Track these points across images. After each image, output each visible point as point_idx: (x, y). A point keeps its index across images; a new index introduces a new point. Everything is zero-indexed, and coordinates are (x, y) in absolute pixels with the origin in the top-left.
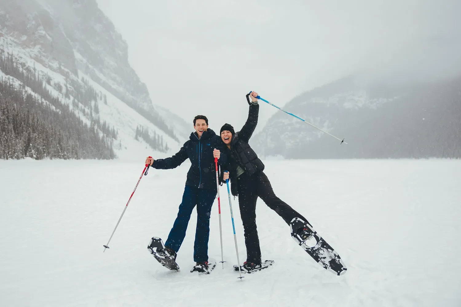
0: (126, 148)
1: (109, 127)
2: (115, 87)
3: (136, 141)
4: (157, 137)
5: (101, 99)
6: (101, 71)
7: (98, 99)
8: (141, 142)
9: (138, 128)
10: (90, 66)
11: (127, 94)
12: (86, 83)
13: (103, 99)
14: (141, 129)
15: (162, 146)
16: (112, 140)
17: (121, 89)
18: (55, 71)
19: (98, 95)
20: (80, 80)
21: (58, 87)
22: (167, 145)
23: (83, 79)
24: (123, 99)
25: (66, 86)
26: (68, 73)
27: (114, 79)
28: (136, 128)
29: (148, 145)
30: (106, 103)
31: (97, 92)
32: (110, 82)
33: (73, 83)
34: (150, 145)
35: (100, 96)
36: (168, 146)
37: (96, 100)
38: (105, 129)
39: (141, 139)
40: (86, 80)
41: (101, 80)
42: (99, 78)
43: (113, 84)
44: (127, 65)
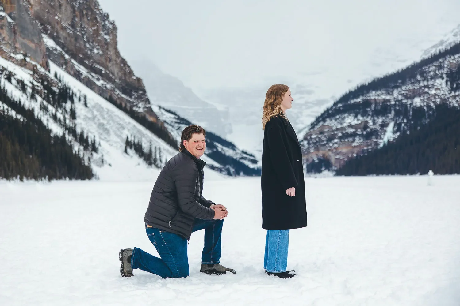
0: (110, 165)
1: (87, 137)
2: (99, 83)
3: (125, 154)
4: (153, 150)
5: (80, 100)
6: (81, 62)
7: (76, 100)
8: (132, 157)
9: (127, 138)
10: (66, 56)
11: (117, 92)
12: (60, 80)
13: (82, 99)
14: (133, 139)
15: (161, 161)
16: (92, 154)
17: (108, 86)
18: (18, 64)
19: (76, 95)
20: (52, 76)
21: (22, 86)
24: (111, 100)
25: (32, 84)
26: (35, 66)
27: (98, 72)
28: (125, 139)
29: (141, 160)
30: (86, 105)
31: (75, 91)
33: (43, 79)
34: (144, 160)
35: (78, 96)
37: (73, 102)
38: (82, 140)
39: (131, 152)
40: (60, 76)
41: (82, 74)
42: (79, 72)
43: (98, 79)
44: (117, 54)
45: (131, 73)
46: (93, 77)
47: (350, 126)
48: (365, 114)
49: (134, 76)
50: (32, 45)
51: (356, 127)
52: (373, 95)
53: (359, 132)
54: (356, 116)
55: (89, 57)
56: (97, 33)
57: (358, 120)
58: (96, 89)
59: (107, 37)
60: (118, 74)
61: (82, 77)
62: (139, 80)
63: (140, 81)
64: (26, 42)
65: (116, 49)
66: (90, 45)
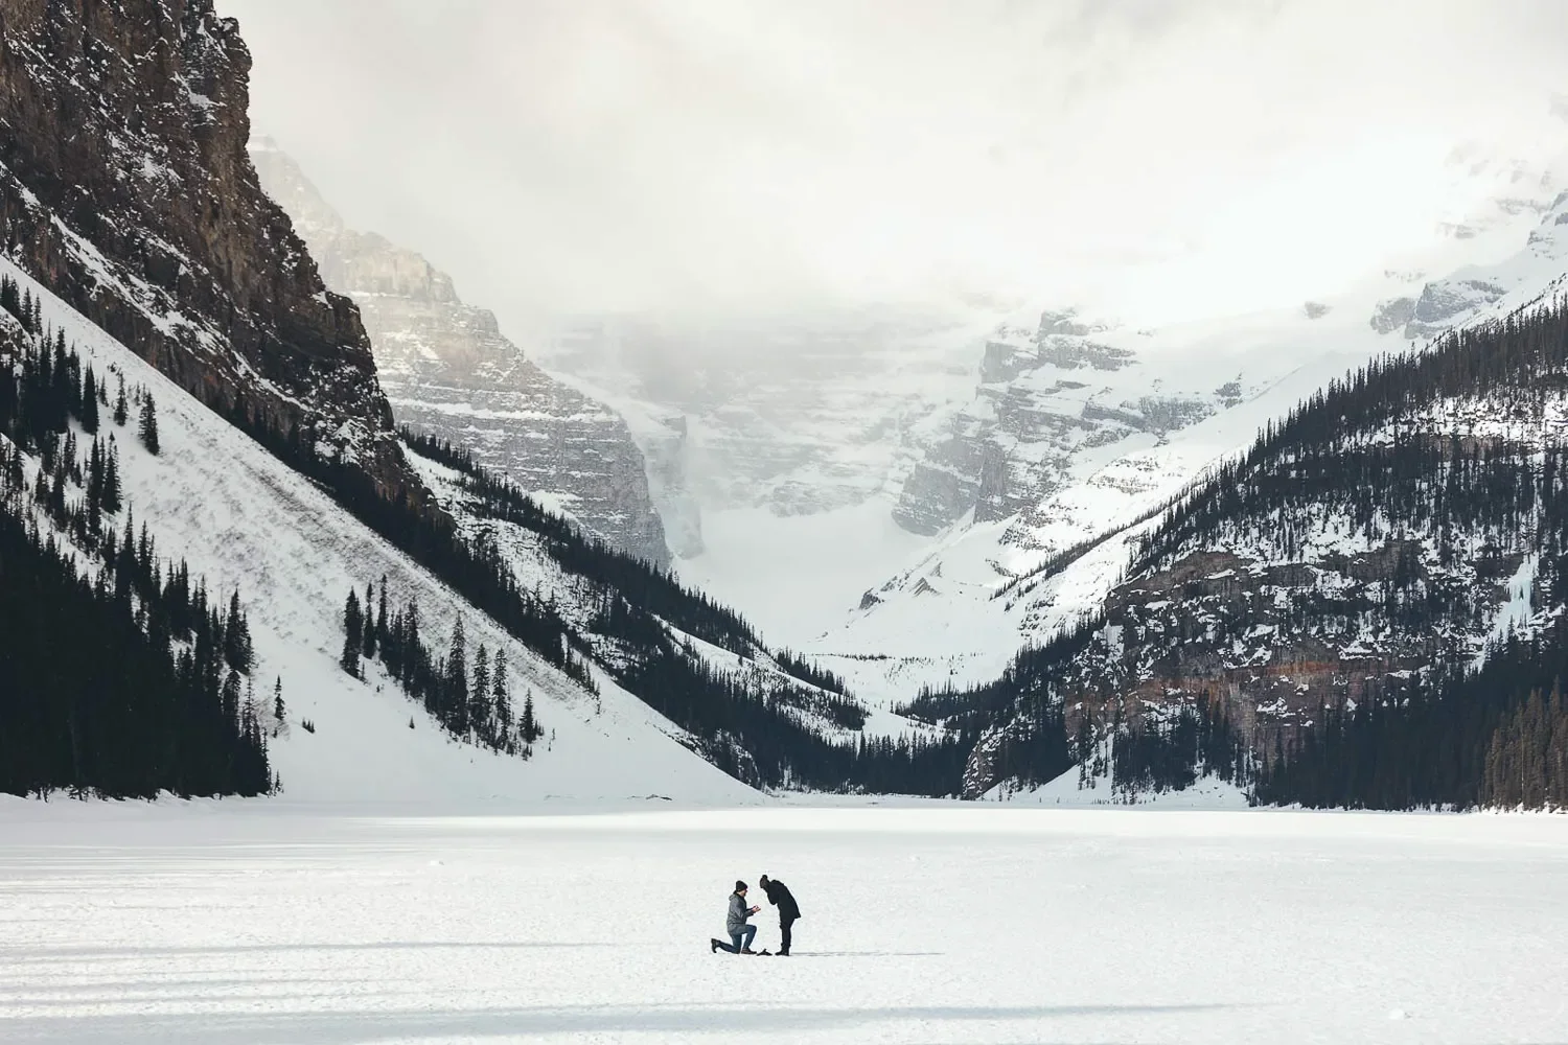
0: (309, 728)
1: (201, 597)
2: (169, 324)
3: (350, 679)
4: (470, 659)
5: (120, 417)
7: (105, 413)
8: (379, 690)
9: (352, 600)
10: (28, 197)
13: (134, 412)
15: (504, 713)
19: (103, 394)
22: (529, 708)
27: (159, 271)
28: (343, 604)
29: (416, 708)
30: (150, 441)
31: (99, 374)
32: (142, 295)
34: (431, 707)
35: (112, 396)
36: (538, 717)
37: (94, 425)
39: (372, 667)
40: (28, 299)
42: (78, 269)
43: (161, 307)
44: (246, 178)
45: (307, 273)
46: (140, 293)
47: (1334, 562)
48: (1404, 507)
49: (321, 287)
51: (1358, 568)
52: (1444, 416)
53: (1374, 592)
54: (1362, 517)
55: (120, 197)
56: (157, 80)
57: (1371, 535)
58: (153, 351)
59: (202, 101)
60: (245, 279)
61: (94, 294)
62: (344, 309)
63: (348, 315)
65: (241, 155)
66: (125, 138)
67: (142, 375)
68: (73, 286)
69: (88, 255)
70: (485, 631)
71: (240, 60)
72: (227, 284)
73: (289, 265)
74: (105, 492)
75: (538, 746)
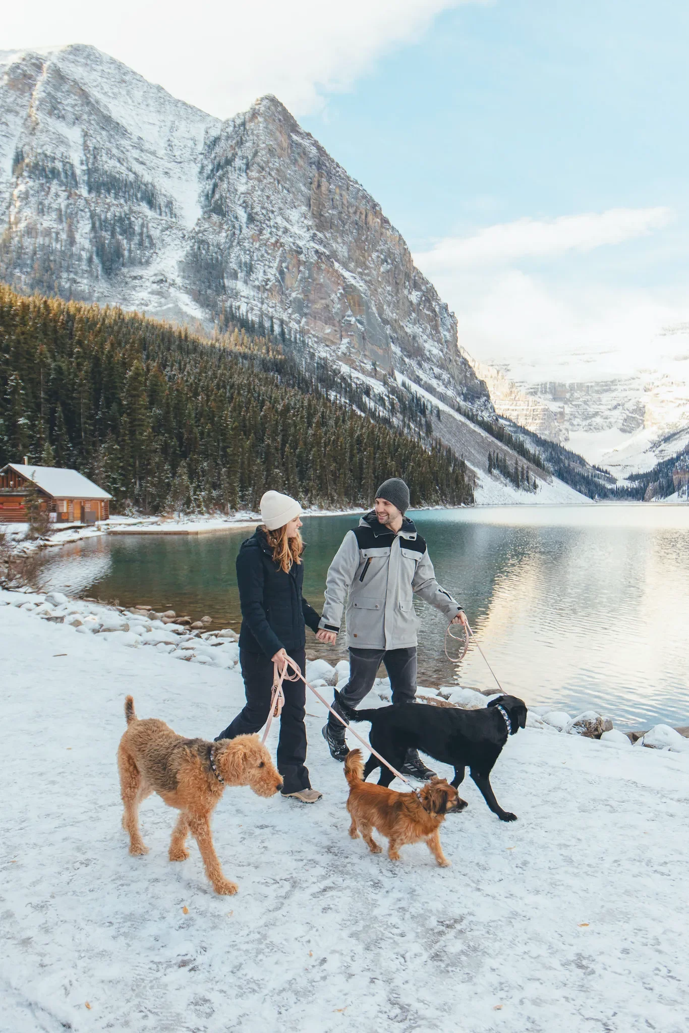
0: (482, 487)
1: (454, 455)
2: (441, 389)
3: (490, 475)
4: (520, 470)
5: (431, 413)
6: (420, 365)
7: (428, 412)
9: (490, 455)
10: (407, 360)
11: (458, 399)
12: (408, 389)
13: (435, 412)
14: (496, 457)
17: (450, 393)
18: (369, 375)
19: (427, 407)
20: (400, 385)
21: (381, 400)
22: (535, 480)
23: (404, 384)
24: (459, 410)
25: (388, 397)
26: (385, 376)
27: (438, 377)
28: (487, 456)
29: (507, 481)
30: (439, 418)
31: (426, 402)
32: (434, 382)
33: (393, 391)
34: (510, 480)
35: (429, 407)
36: (537, 483)
37: (426, 415)
39: (495, 471)
40: (407, 384)
41: (421, 380)
42: (418, 377)
43: (439, 385)
44: (457, 352)
45: (473, 374)
49: (477, 378)
50: (380, 352)
55: (428, 359)
58: (437, 395)
59: (447, 334)
60: (458, 376)
61: (422, 383)
62: (482, 383)
64: (375, 348)
65: (456, 346)
67: (435, 401)
68: (418, 381)
69: (420, 373)
70: (523, 462)
71: (456, 324)
72: (453, 378)
73: (468, 374)
74: (429, 430)
75: (538, 490)
